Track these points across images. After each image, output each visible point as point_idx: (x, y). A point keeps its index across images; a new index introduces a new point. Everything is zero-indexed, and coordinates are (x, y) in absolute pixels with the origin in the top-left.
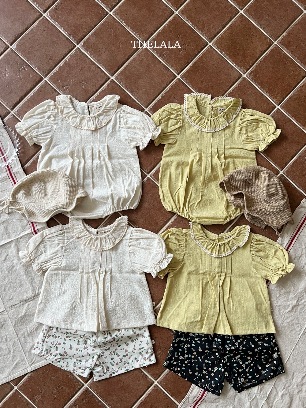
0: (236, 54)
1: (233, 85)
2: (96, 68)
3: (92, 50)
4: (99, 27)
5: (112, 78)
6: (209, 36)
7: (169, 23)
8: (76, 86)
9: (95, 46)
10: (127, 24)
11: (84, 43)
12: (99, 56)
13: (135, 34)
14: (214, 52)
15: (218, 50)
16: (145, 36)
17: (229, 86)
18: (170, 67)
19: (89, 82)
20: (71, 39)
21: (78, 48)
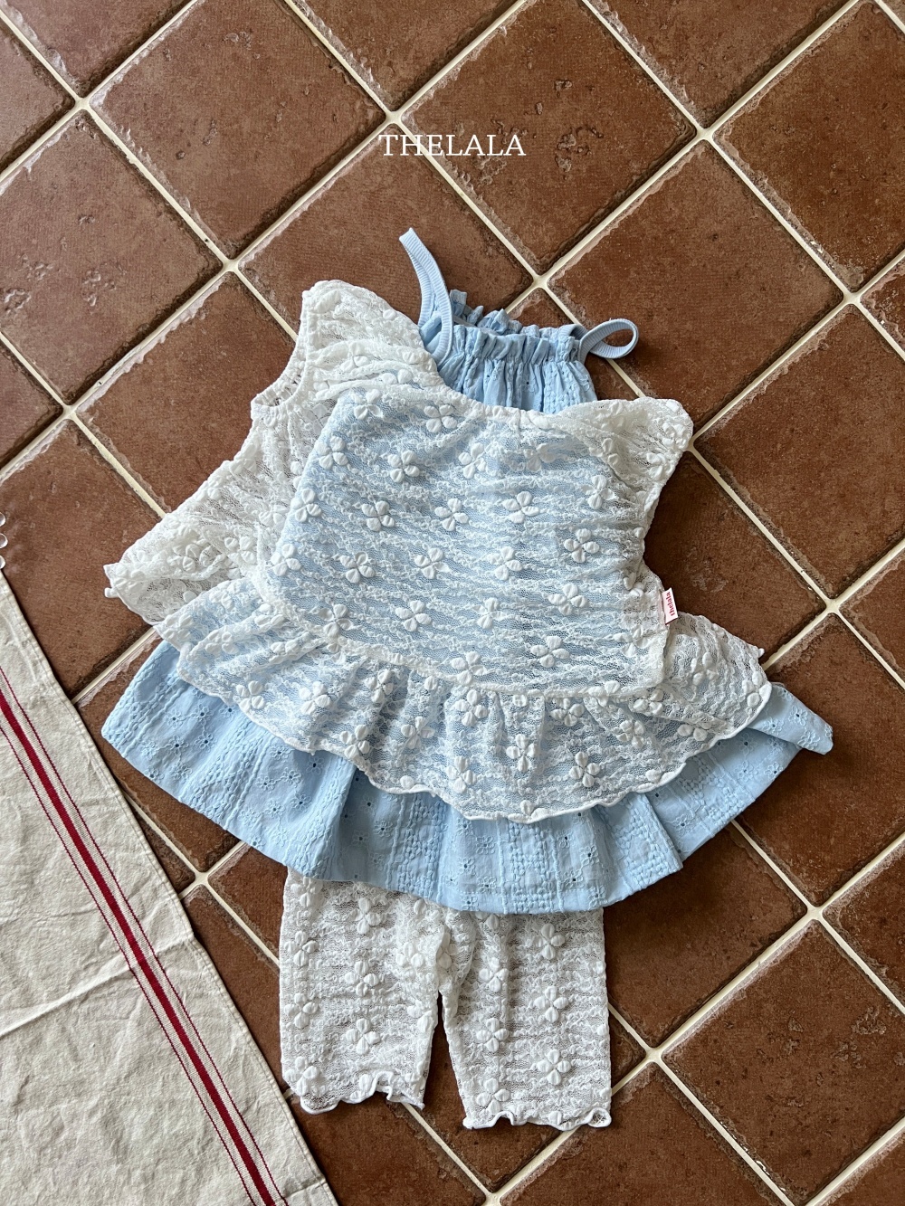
0: (826, 192)
1: (796, 339)
2: (160, 214)
3: (148, 127)
4: (186, 22)
5: (234, 267)
6: (704, 98)
7: (518, 19)
8: (62, 296)
9: (164, 107)
10: (323, 14)
11: (115, 88)
12: (177, 155)
13: (356, 65)
14: (722, 176)
15: (741, 167)
16: (402, 73)
17: (779, 343)
18: (506, 235)
19: (122, 280)
20: (56, 67)
21: (86, 116)
